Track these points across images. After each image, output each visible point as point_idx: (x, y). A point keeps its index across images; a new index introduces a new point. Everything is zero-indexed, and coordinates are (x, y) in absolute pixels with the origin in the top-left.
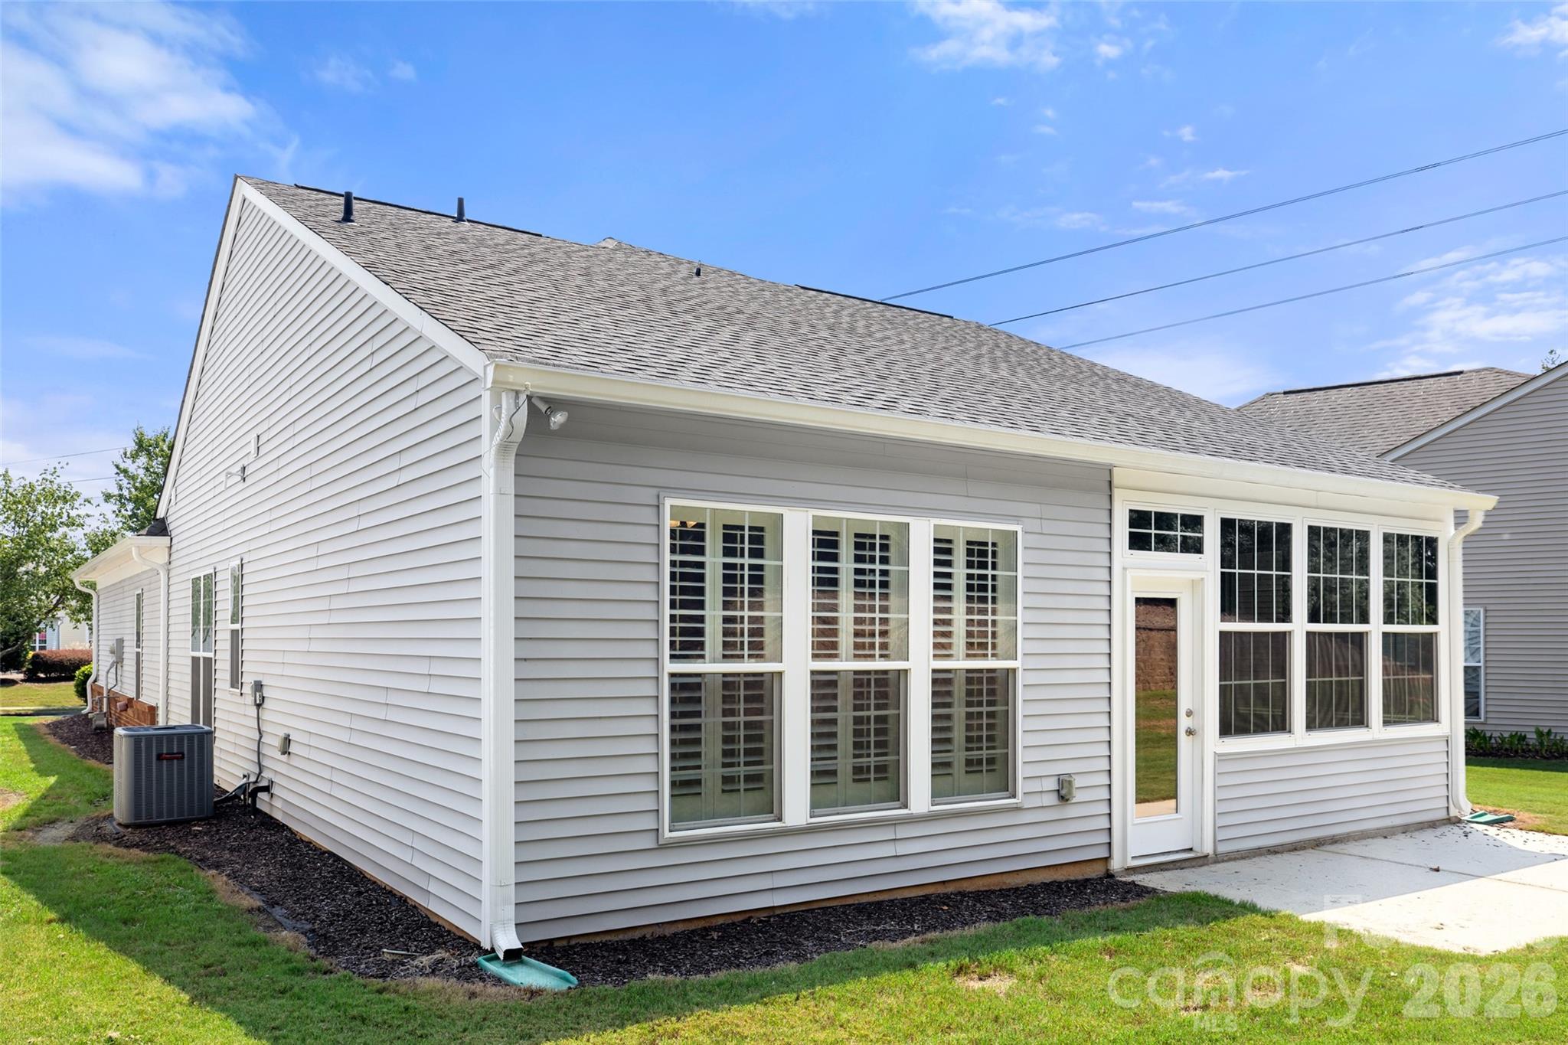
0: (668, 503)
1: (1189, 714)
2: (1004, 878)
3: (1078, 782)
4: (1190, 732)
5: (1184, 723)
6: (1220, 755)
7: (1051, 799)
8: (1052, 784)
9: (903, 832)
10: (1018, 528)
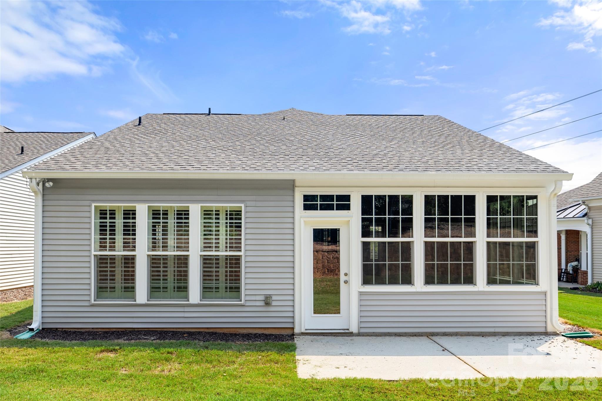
0: (93, 205)
1: (346, 274)
2: (237, 330)
3: (274, 298)
4: (346, 282)
5: (342, 278)
6: (360, 292)
7: (262, 303)
8: (262, 298)
9: (186, 309)
10: (243, 205)
